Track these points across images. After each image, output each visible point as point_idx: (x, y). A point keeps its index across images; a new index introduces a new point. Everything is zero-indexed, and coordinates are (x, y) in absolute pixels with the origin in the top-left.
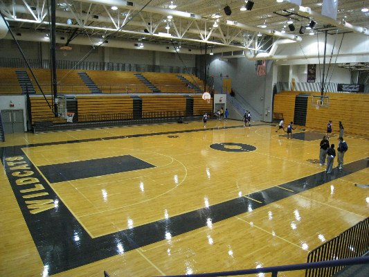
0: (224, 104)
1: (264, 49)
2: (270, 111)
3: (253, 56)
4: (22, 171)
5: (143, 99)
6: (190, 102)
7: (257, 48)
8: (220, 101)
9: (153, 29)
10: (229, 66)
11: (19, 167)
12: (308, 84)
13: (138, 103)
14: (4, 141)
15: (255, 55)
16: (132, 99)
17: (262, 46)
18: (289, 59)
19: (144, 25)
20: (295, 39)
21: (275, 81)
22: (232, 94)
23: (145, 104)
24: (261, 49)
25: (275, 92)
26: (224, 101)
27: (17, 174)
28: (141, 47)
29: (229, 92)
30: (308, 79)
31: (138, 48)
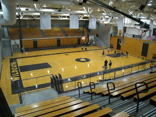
2: (109, 43)
4: (14, 68)
5: (61, 39)
6: (79, 40)
7: (104, 20)
8: (92, 39)
11: (14, 67)
13: (59, 41)
14: (12, 56)
21: (111, 32)
22: (97, 36)
25: (111, 36)
27: (13, 69)
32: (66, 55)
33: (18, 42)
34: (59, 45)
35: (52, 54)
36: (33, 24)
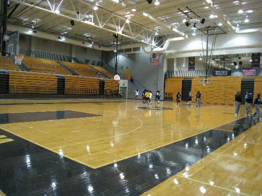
0: (126, 88)
1: (158, 45)
2: (162, 92)
3: (150, 50)
5: (66, 78)
6: (102, 84)
7: (154, 44)
8: (124, 85)
9: (81, 18)
10: (128, 60)
12: (189, 72)
13: (61, 82)
15: (152, 49)
16: (57, 78)
17: (157, 43)
18: (176, 53)
19: (75, 13)
20: (184, 36)
21: (165, 70)
22: (132, 80)
23: (67, 83)
24: (156, 45)
25: (165, 78)
26: (126, 85)
28: (63, 39)
29: (130, 78)
30: (189, 68)
31: (61, 40)
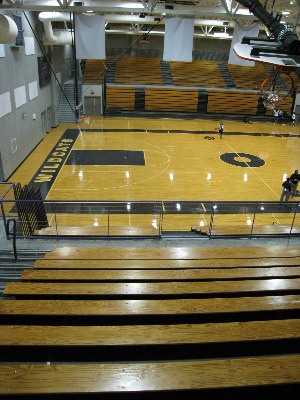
4: (59, 153)
11: (61, 149)
13: (203, 98)
27: (55, 154)
32: (206, 138)
33: (98, 90)
34: (202, 108)
35: (171, 131)
36: (144, 47)
